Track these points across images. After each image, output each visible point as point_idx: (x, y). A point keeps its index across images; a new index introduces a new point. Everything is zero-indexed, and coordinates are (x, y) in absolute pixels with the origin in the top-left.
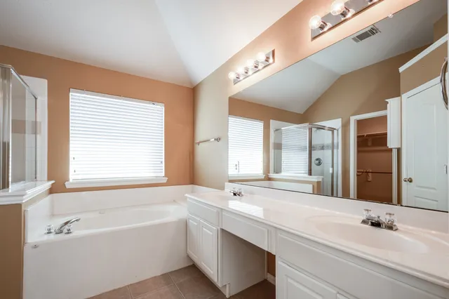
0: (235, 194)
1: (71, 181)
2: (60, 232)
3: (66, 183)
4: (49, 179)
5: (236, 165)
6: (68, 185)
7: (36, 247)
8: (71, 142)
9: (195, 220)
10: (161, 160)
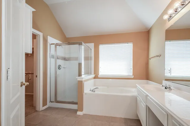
0: (166, 88)
1: (100, 75)
2: (93, 91)
3: (98, 76)
4: (94, 74)
5: (169, 70)
6: (99, 76)
7: (86, 94)
8: (100, 62)
9: (139, 98)
10: (131, 68)
